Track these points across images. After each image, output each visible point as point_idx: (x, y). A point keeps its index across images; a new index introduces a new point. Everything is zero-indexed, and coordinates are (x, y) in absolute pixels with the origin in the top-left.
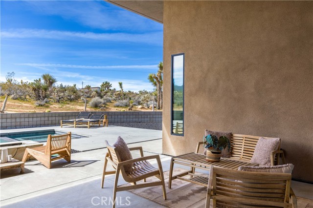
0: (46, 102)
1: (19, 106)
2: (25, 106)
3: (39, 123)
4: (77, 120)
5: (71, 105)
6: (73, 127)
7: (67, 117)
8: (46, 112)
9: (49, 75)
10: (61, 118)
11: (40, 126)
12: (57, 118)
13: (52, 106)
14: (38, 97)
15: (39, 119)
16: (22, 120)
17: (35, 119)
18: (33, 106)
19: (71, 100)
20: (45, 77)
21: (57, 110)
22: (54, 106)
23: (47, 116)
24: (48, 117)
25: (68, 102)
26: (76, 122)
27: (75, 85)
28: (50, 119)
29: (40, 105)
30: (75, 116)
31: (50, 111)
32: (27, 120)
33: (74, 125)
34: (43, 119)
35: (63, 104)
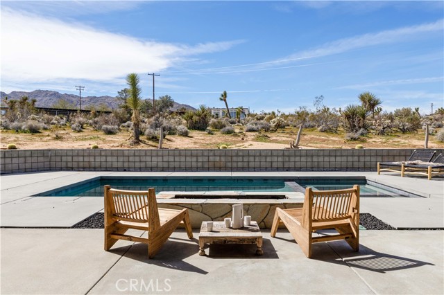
0: (362, 134)
1: (324, 140)
2: (332, 140)
3: (344, 165)
4: (406, 163)
5: (403, 139)
6: (400, 175)
7: (391, 158)
8: (356, 148)
9: (368, 94)
10: (379, 159)
11: (347, 169)
12: (373, 159)
13: (370, 140)
14: (353, 128)
15: (344, 159)
16: (321, 159)
17: (338, 159)
18: (343, 140)
19: (404, 131)
20: (362, 98)
21: (377, 146)
22: (374, 140)
23: (357, 154)
24: (359, 156)
25: (398, 134)
26: (405, 167)
27: (417, 110)
28: (362, 159)
29: (353, 139)
30: (405, 156)
31: (362, 147)
32: (327, 159)
33: (402, 172)
34: (350, 159)
35: (388, 137)
